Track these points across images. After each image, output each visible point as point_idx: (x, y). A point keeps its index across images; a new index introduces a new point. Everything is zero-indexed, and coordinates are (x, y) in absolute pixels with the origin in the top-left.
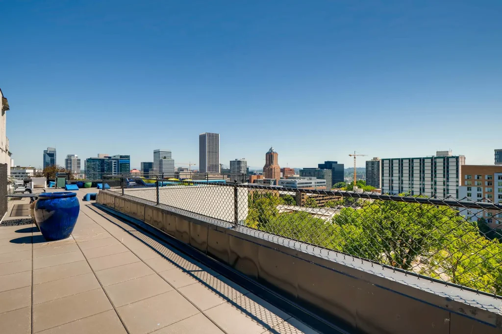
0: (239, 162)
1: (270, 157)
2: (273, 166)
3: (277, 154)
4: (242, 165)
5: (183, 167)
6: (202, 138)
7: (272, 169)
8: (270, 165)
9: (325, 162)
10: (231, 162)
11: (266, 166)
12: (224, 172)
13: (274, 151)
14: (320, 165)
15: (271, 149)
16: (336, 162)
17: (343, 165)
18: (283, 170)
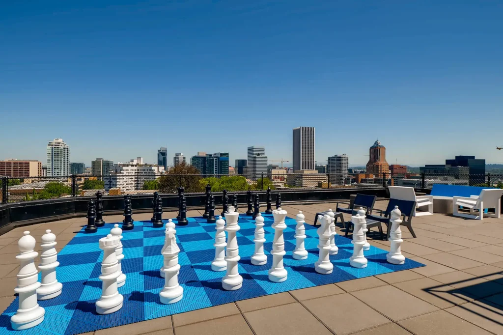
0: (339, 159)
1: (376, 152)
2: (380, 163)
3: (384, 148)
4: (344, 162)
5: (274, 164)
6: (296, 133)
7: (377, 166)
8: (375, 161)
9: (456, 157)
10: (329, 158)
11: (370, 162)
12: (321, 170)
13: (380, 145)
14: (448, 162)
15: (376, 143)
16: (473, 157)
17: (484, 160)
18: (392, 167)
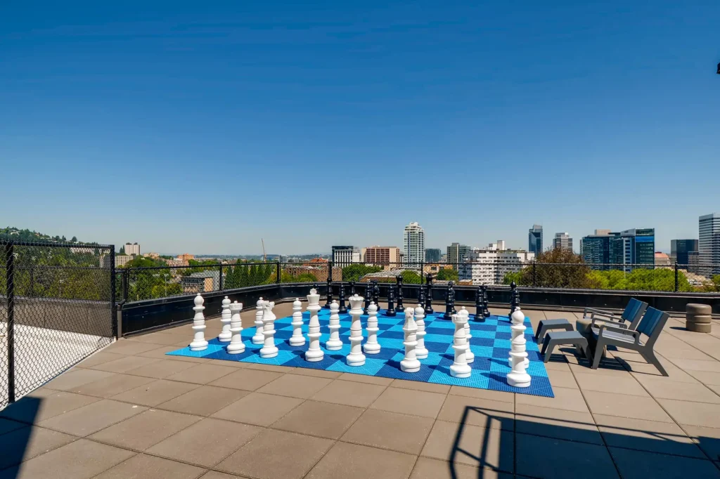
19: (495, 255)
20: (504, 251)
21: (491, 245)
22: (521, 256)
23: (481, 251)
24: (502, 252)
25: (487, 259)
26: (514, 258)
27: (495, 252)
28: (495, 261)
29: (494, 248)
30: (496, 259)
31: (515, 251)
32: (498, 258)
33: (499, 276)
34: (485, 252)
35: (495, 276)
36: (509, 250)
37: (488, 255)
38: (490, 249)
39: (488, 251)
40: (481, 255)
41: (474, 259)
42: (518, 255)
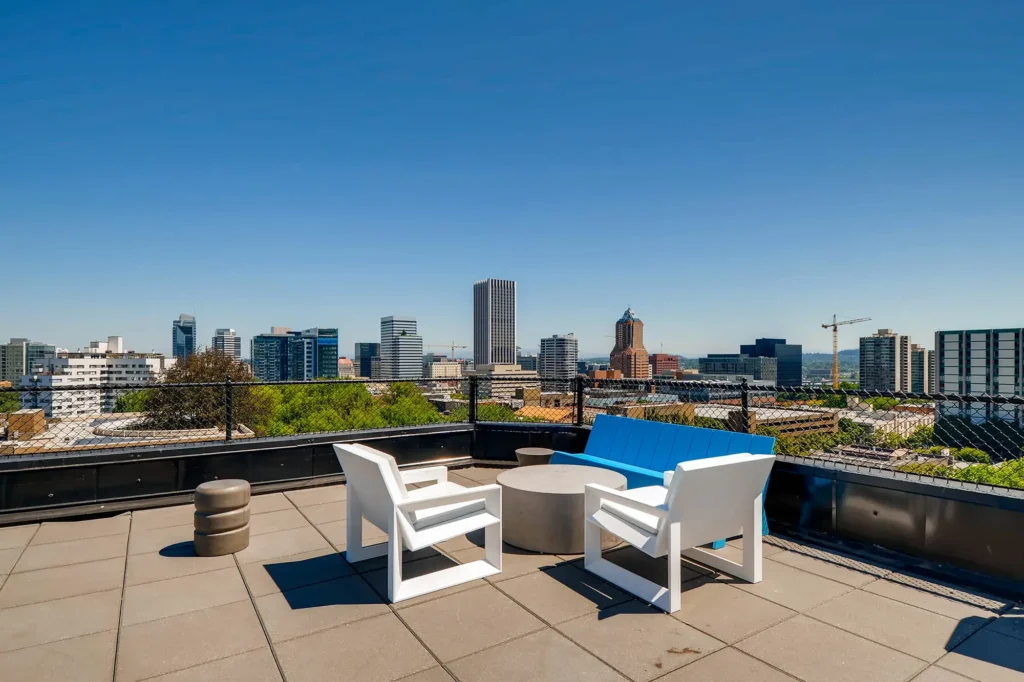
0: (561, 342)
1: (626, 329)
2: (633, 351)
3: (640, 323)
4: (569, 348)
5: (437, 352)
6: (480, 291)
7: (629, 357)
8: (625, 347)
9: (757, 340)
10: (543, 341)
11: (616, 350)
12: (527, 363)
13: (634, 317)
14: (744, 349)
15: (627, 313)
16: (783, 341)
17: (800, 347)
18: (653, 359)
19: (103, 361)
20: (122, 355)
21: (95, 345)
22: (154, 364)
23: (72, 355)
24: (117, 356)
25: (87, 369)
26: (140, 366)
27: (103, 356)
28: (103, 372)
29: (102, 348)
30: (106, 369)
31: (143, 356)
32: (110, 366)
33: (111, 397)
34: (82, 356)
35: (102, 397)
36: (131, 353)
37: (87, 361)
38: (93, 350)
39: (87, 354)
40: (72, 362)
41: (56, 370)
42: (149, 361)
